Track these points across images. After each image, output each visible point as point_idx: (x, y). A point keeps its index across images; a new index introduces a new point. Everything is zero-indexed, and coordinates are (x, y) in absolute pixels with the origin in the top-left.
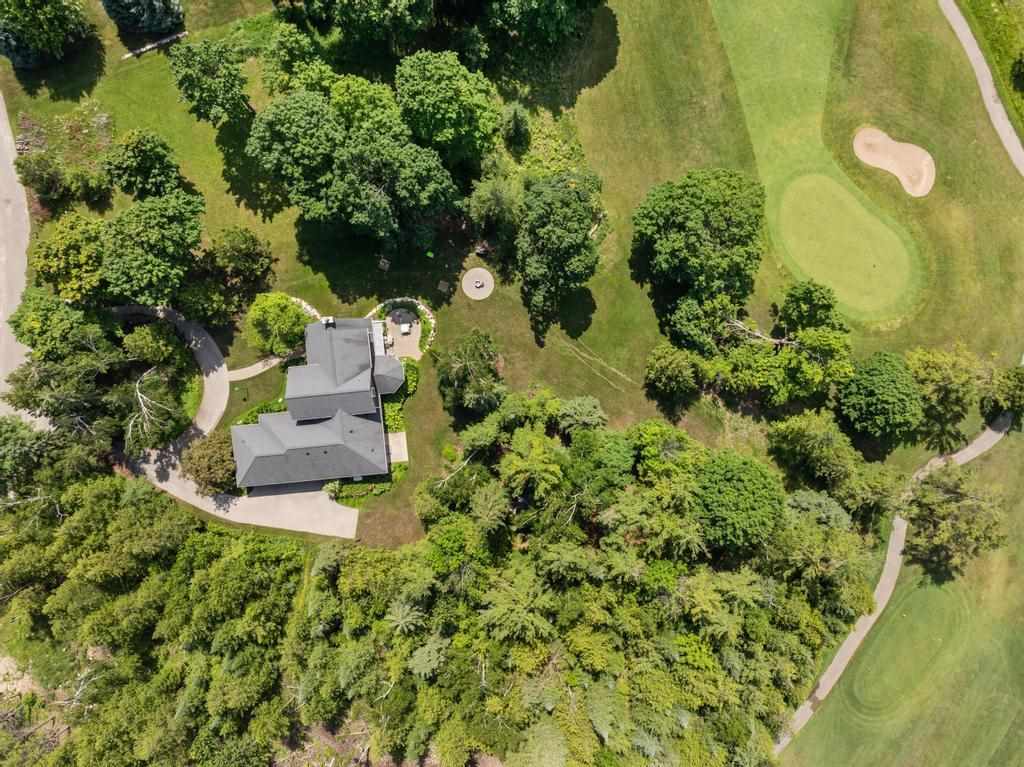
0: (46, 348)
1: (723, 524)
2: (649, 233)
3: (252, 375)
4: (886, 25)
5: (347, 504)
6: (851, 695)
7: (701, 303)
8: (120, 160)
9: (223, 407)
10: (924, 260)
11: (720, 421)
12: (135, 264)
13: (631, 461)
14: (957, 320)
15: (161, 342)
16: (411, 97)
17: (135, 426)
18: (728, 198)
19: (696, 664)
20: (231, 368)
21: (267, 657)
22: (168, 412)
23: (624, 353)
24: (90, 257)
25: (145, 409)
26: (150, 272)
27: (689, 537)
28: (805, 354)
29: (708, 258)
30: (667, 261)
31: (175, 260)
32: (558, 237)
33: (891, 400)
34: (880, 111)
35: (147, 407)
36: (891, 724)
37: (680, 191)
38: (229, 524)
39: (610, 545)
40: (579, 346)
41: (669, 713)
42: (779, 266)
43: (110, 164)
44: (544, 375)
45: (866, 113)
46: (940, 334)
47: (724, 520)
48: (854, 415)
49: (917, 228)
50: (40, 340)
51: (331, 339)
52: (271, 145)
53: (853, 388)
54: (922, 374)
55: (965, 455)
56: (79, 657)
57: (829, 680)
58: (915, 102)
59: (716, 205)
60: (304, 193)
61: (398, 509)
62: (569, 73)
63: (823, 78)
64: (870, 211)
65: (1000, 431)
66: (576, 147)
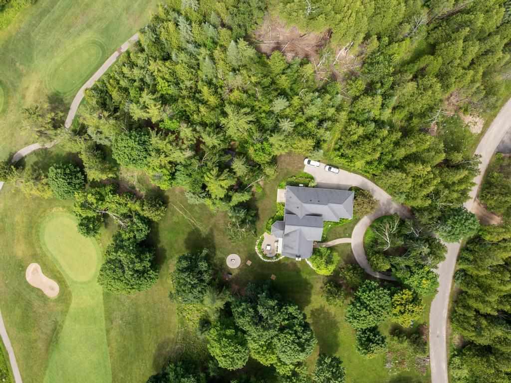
0: (422, 270)
1: (140, 142)
2: (151, 271)
3: (341, 239)
4: (36, 341)
5: (309, 174)
6: (104, 52)
7: (135, 237)
8: (376, 347)
9: (356, 227)
10: (38, 235)
11: (139, 182)
12: (374, 301)
13: (176, 174)
14: (28, 207)
15: (375, 262)
16: (240, 351)
17: (394, 227)
18: (113, 281)
19: (164, 81)
20: (349, 244)
21: (354, 115)
22: (377, 231)
23: (175, 219)
24: (395, 308)
25: (387, 234)
26: (369, 296)
27: (156, 139)
28: (94, 206)
29: (126, 257)
30: (146, 257)
31: (358, 299)
32: (189, 277)
33: (61, 180)
34: (45, 304)
35: (386, 235)
36: (89, 35)
37: (135, 287)
38: (363, 175)
39: (191, 140)
40: (194, 225)
41: (180, 62)
42: (101, 244)
43: (381, 347)
44: (212, 215)
45: (52, 304)
46: (37, 201)
47: (139, 144)
48: (79, 175)
49: (38, 249)
50: (424, 274)
51: (299, 250)
52: (305, 342)
53: (77, 186)
54: (46, 187)
55: (36, 146)
56: (441, 127)
57: (112, 59)
58: (29, 304)
59: (118, 279)
60: (296, 318)
61: (286, 168)
62: (177, 347)
63: (67, 323)
64: (57, 261)
65: (19, 154)
66: (180, 313)
